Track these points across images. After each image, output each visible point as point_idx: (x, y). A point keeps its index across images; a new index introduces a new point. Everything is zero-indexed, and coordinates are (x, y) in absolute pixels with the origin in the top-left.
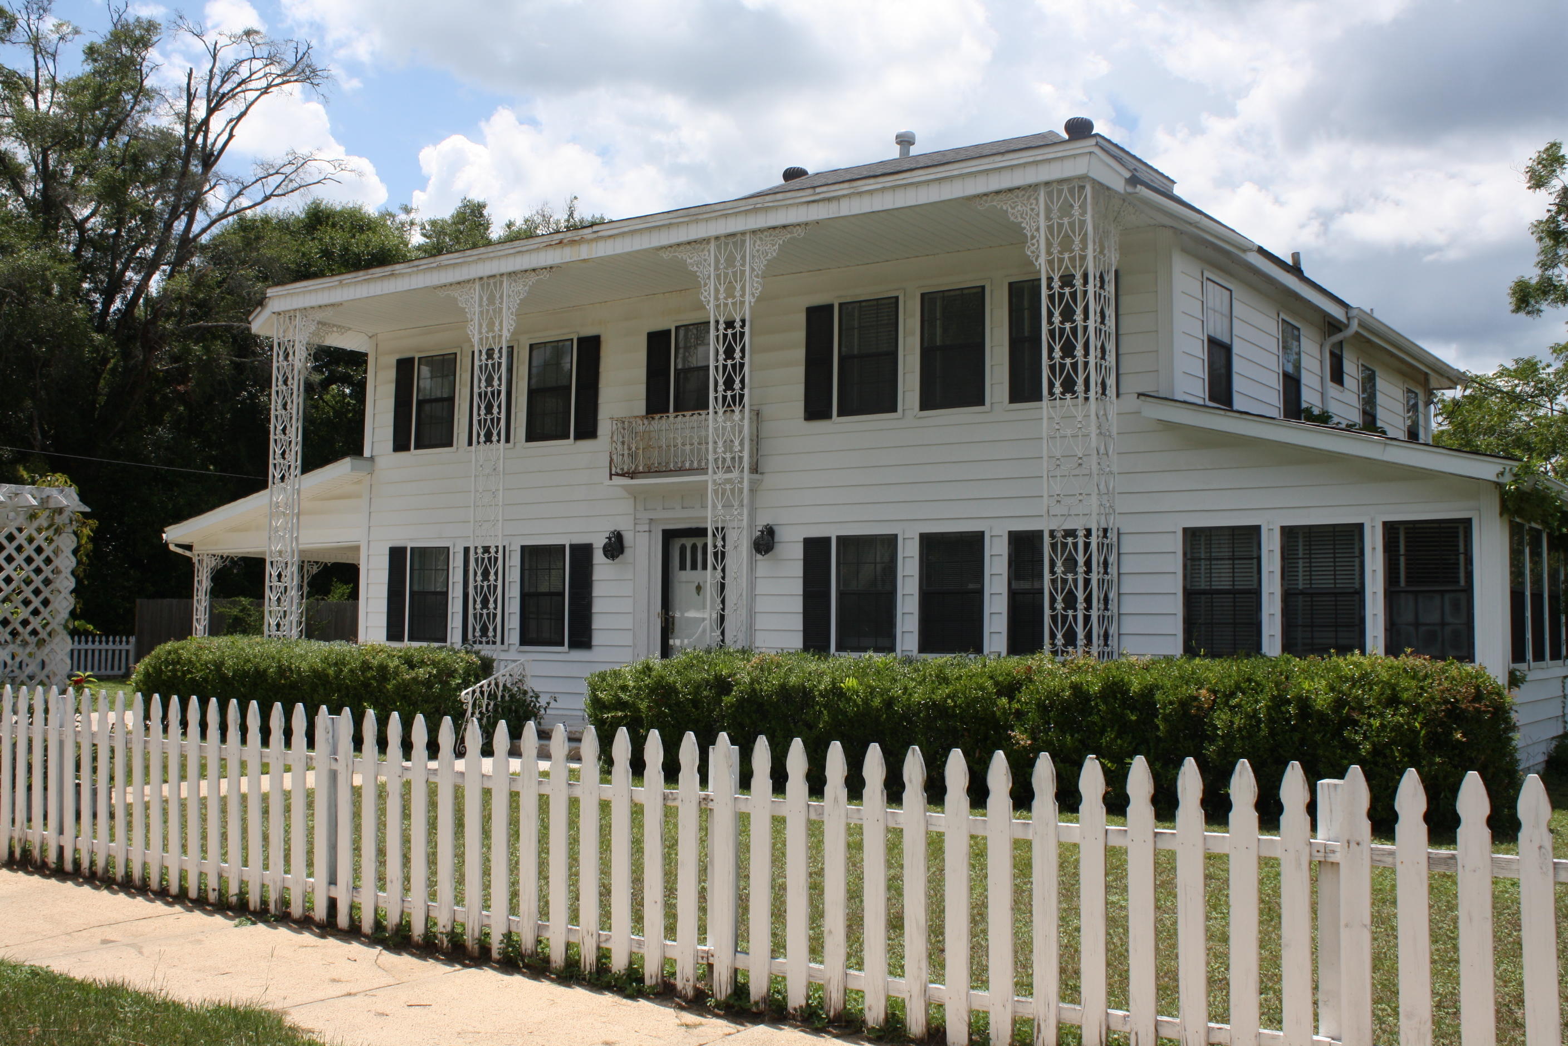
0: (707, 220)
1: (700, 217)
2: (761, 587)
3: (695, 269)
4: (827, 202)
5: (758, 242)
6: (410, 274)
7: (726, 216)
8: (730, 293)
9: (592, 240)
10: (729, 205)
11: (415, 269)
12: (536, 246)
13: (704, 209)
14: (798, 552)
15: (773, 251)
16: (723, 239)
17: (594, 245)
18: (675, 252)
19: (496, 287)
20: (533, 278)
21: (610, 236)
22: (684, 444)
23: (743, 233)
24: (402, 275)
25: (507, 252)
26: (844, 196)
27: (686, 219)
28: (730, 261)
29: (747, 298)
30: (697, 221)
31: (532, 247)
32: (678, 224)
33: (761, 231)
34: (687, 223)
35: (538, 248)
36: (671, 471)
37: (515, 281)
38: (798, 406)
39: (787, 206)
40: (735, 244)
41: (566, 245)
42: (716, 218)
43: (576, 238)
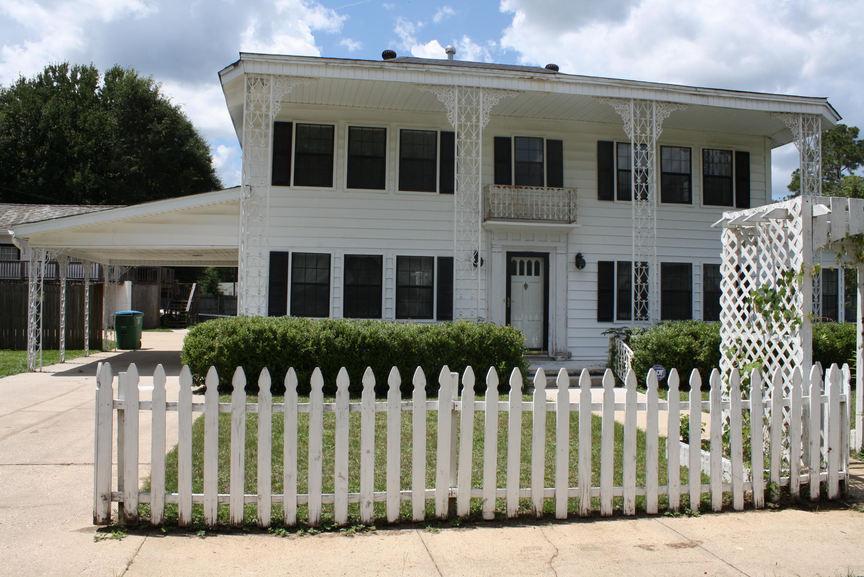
0: (632, 89)
1: (630, 86)
2: (571, 286)
3: (620, 113)
4: (701, 97)
5: (659, 108)
6: (397, 71)
7: (644, 89)
8: (643, 131)
9: (554, 82)
10: (647, 84)
11: (405, 69)
12: (512, 76)
13: (632, 83)
14: (595, 269)
15: (668, 114)
16: (638, 101)
17: (555, 85)
18: (607, 101)
19: (472, 94)
20: (503, 95)
21: (567, 83)
22: (542, 205)
23: (651, 101)
24: (390, 70)
25: (487, 75)
26: (711, 96)
27: (621, 85)
28: (643, 114)
29: (654, 136)
30: (626, 88)
31: (509, 76)
32: (613, 87)
33: (662, 102)
34: (619, 88)
35: (514, 78)
36: (533, 219)
37: (489, 94)
38: (594, 192)
39: (679, 93)
40: (646, 105)
41: (535, 80)
42: (638, 89)
43: (544, 78)
